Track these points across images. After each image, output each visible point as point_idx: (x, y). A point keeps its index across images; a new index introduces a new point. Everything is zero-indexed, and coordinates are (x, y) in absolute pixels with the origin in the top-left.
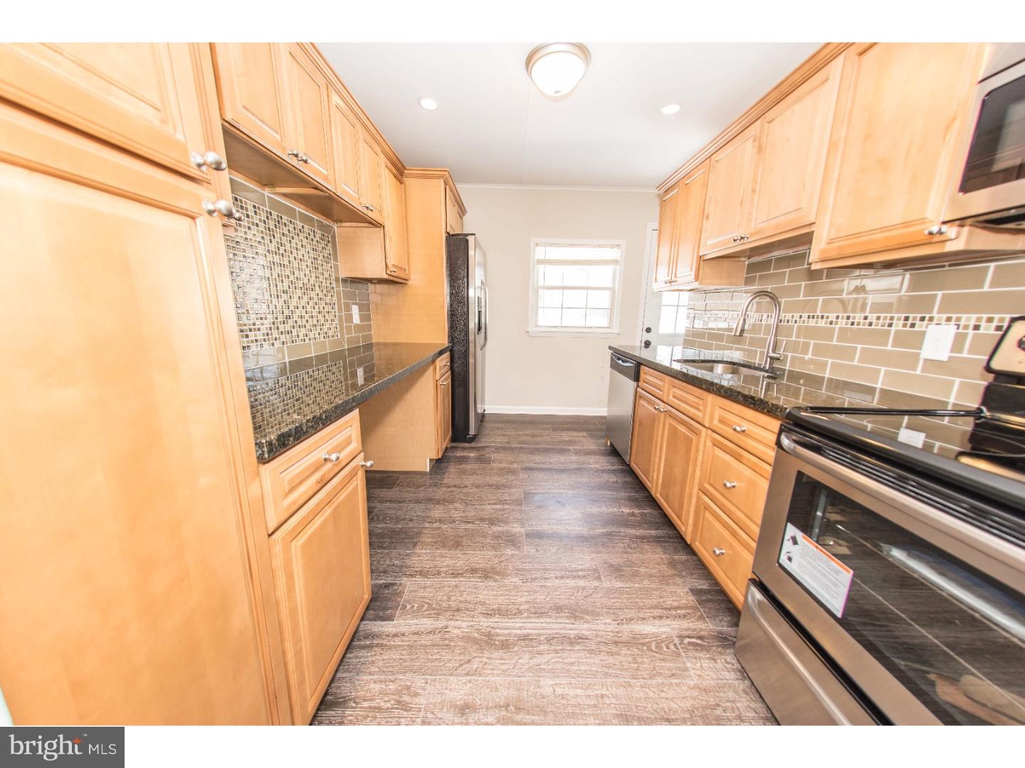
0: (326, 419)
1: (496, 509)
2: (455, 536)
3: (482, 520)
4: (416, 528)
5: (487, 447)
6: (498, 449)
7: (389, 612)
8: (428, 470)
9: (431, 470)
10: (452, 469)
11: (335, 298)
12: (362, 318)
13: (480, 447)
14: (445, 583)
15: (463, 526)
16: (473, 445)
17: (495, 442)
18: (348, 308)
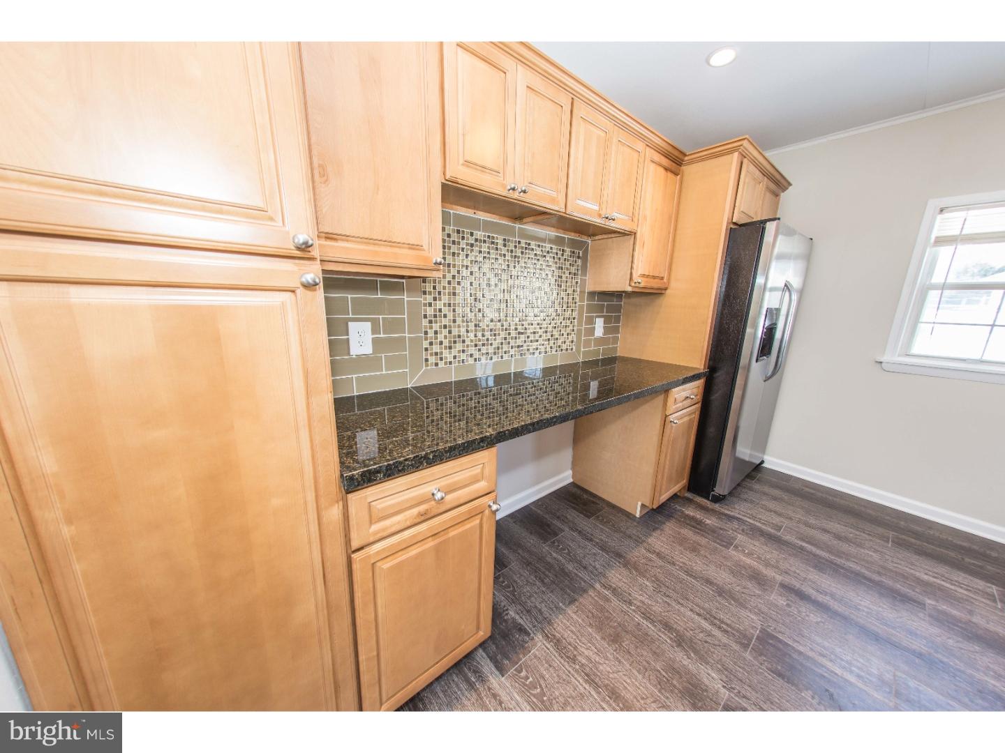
0: (433, 459)
1: (700, 627)
2: (619, 624)
3: (667, 626)
4: (585, 581)
5: (738, 519)
6: (756, 532)
7: (506, 662)
8: (638, 515)
9: (641, 517)
10: (670, 527)
11: (575, 314)
12: (606, 330)
13: (726, 515)
14: (573, 680)
15: (638, 618)
16: (717, 506)
17: (754, 518)
18: (591, 321)
